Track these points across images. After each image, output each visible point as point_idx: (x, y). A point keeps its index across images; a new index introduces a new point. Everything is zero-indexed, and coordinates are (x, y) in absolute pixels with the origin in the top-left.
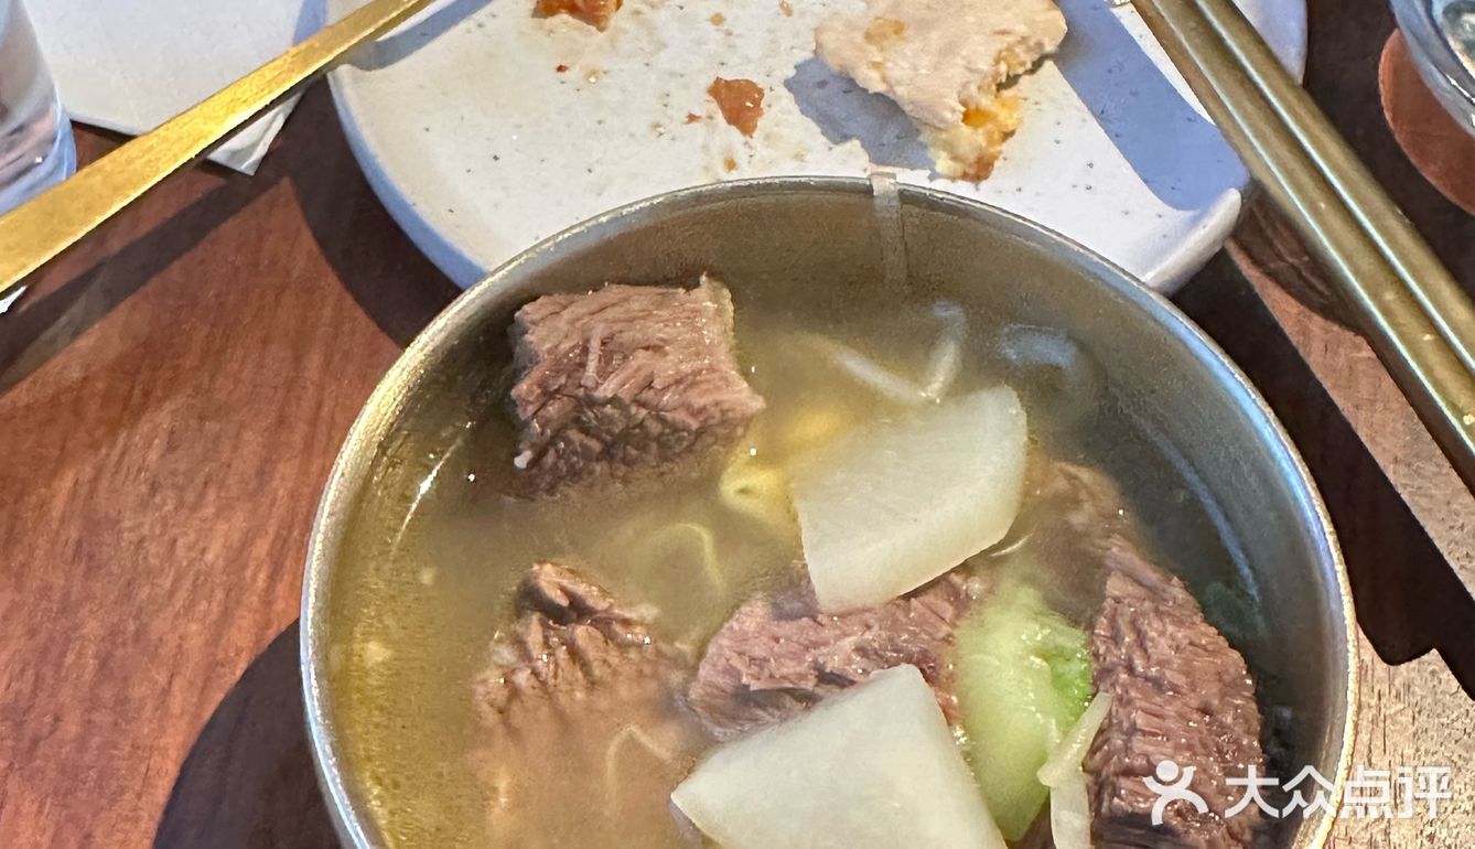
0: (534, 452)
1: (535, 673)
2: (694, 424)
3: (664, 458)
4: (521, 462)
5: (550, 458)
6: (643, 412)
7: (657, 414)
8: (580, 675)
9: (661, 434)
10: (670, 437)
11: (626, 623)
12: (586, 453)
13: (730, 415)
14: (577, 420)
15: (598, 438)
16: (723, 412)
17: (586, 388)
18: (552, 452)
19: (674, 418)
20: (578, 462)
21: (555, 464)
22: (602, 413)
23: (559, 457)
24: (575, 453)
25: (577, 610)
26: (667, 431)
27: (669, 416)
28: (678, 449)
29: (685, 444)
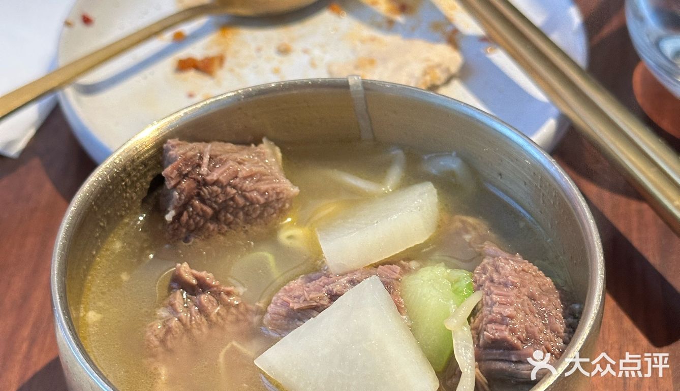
0: (176, 211)
1: (180, 320)
2: (262, 200)
3: (247, 222)
4: (169, 217)
5: (185, 217)
6: (234, 191)
7: (242, 192)
8: (204, 319)
9: (245, 206)
10: (250, 208)
11: (229, 294)
12: (204, 215)
13: (281, 196)
14: (198, 195)
15: (211, 207)
16: (278, 194)
17: (202, 175)
18: (185, 213)
19: (251, 196)
20: (200, 221)
21: (187, 222)
22: (212, 190)
23: (190, 217)
24: (198, 214)
25: (202, 286)
26: (248, 204)
27: (248, 194)
28: (254, 216)
29: (258, 212)
